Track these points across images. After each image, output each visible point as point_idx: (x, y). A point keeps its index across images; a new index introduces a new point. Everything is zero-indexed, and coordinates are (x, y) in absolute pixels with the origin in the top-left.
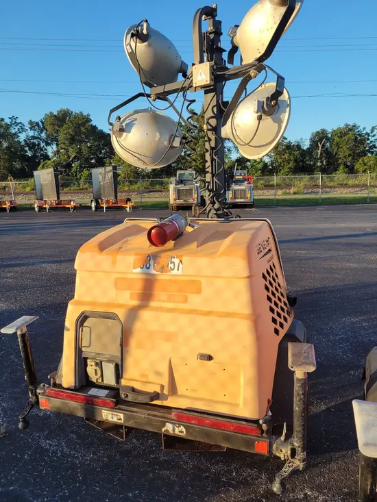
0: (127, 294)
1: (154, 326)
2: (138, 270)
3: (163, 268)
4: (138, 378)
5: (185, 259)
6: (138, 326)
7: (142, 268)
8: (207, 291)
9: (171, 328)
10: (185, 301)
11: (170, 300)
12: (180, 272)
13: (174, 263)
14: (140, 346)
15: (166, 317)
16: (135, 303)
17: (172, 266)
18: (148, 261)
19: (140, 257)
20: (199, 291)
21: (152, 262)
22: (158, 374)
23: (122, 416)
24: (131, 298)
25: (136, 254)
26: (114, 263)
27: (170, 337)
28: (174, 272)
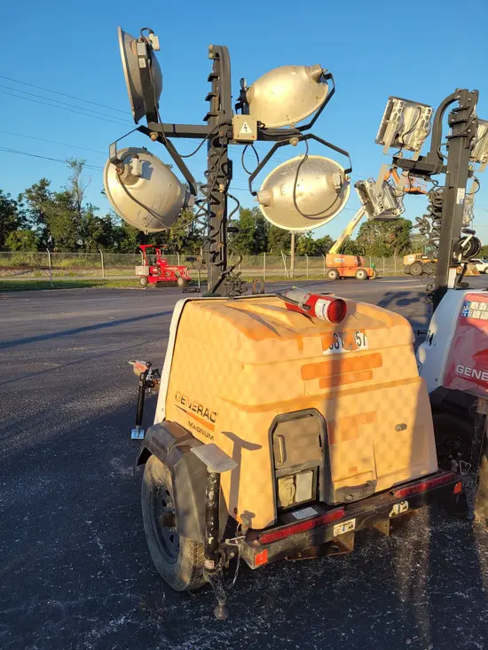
0: (316, 382)
1: (354, 411)
2: (328, 352)
3: (351, 344)
4: (348, 475)
5: (367, 332)
6: (340, 414)
7: (331, 349)
8: (386, 362)
9: (369, 408)
10: (371, 376)
11: (358, 379)
12: (366, 347)
13: (359, 338)
14: (345, 436)
15: (363, 397)
16: (325, 391)
17: (358, 341)
18: (336, 340)
19: (325, 337)
20: (380, 364)
21: (340, 341)
22: (365, 461)
23: (353, 521)
24: (321, 387)
25: (321, 334)
26: (301, 348)
27: (370, 418)
28: (362, 347)
